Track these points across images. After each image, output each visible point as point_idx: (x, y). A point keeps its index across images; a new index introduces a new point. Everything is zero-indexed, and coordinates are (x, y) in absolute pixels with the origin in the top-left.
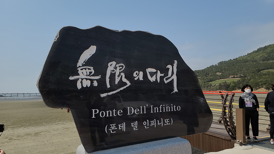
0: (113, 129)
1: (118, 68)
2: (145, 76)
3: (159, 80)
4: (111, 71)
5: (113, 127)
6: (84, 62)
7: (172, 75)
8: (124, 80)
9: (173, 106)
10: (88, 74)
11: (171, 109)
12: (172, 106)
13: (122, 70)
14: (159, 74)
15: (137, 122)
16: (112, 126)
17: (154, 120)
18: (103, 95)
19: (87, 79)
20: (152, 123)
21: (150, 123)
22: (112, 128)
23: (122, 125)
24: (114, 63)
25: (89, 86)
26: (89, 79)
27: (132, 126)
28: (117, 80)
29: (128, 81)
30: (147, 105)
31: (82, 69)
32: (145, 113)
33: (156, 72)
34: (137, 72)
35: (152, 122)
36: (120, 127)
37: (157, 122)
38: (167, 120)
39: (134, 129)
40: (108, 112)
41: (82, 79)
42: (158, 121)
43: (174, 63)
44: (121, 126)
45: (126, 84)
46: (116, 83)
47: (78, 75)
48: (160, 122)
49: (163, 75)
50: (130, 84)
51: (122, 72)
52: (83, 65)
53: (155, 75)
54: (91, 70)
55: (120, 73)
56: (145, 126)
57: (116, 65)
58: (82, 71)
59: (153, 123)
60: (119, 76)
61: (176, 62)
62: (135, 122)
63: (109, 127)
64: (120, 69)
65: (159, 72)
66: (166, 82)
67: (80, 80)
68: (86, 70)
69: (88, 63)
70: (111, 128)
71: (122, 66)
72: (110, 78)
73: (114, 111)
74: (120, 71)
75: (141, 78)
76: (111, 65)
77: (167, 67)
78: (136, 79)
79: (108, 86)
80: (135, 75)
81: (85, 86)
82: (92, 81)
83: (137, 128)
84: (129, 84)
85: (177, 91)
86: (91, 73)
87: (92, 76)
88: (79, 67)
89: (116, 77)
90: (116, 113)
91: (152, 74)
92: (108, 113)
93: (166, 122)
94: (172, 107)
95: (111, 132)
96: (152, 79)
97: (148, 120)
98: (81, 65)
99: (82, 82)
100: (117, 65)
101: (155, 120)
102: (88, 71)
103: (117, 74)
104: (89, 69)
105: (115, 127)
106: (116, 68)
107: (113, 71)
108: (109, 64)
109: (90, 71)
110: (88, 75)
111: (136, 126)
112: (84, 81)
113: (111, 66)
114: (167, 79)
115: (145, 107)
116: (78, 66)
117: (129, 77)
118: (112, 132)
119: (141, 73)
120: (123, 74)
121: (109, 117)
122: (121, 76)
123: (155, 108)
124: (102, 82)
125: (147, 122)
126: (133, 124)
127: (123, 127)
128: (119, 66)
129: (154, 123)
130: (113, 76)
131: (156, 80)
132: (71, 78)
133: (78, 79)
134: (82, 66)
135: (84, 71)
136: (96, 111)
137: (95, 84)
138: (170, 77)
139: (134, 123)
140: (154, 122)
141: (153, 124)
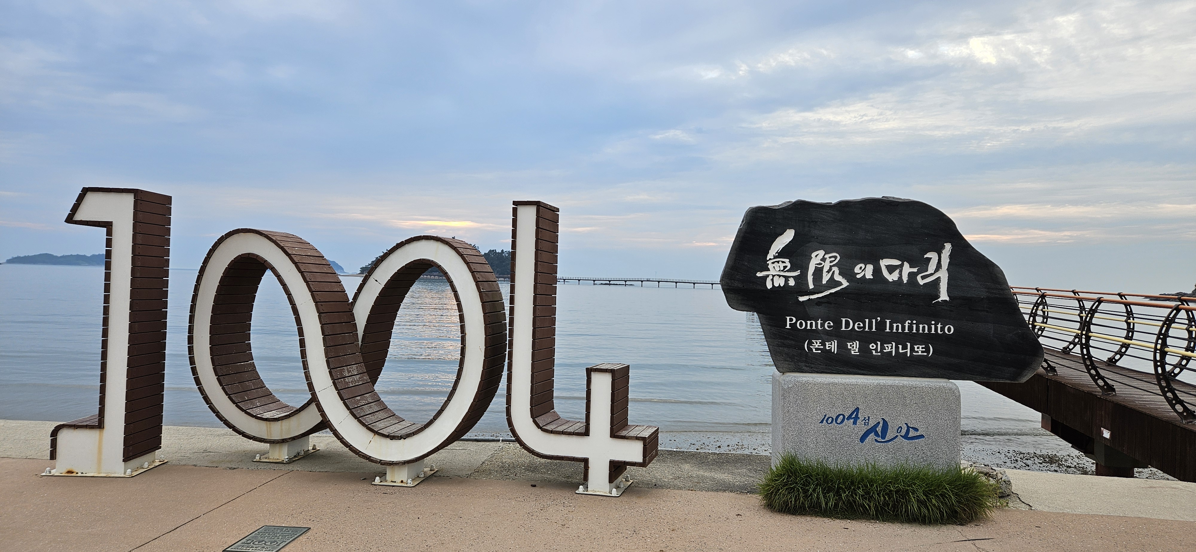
0: (817, 347)
1: (828, 260)
2: (877, 271)
3: (907, 279)
4: (817, 264)
5: (817, 344)
6: (777, 253)
7: (937, 270)
8: (838, 278)
9: (936, 325)
10: (782, 269)
11: (930, 329)
12: (933, 324)
13: (834, 263)
14: (907, 269)
15: (858, 342)
16: (815, 343)
17: (892, 344)
18: (802, 299)
19: (780, 276)
20: (888, 348)
21: (883, 348)
22: (815, 346)
23: (832, 343)
24: (821, 253)
25: (782, 285)
26: (783, 276)
27: (849, 347)
28: (826, 278)
29: (844, 279)
30: (879, 318)
31: (773, 263)
32: (874, 330)
33: (901, 266)
34: (863, 266)
35: (887, 346)
36: (827, 346)
37: (897, 348)
38: (921, 347)
39: (853, 353)
40: (809, 322)
41: (773, 276)
42: (900, 346)
43: (943, 247)
44: (830, 345)
45: (840, 284)
46: (824, 282)
47: (768, 270)
48: (905, 347)
49: (915, 270)
50: (848, 284)
51: (834, 266)
52: (775, 257)
53: (898, 271)
54: (785, 263)
55: (831, 267)
56: (874, 352)
57: (824, 255)
58: (774, 265)
59: (890, 348)
60: (828, 272)
61: (948, 247)
62: (855, 343)
63: (810, 343)
64: (831, 262)
65: (906, 265)
66: (921, 282)
67: (771, 277)
68: (778, 263)
69: (781, 254)
70: (813, 345)
71: (835, 257)
72: (814, 274)
73: (819, 322)
74: (832, 264)
75: (869, 275)
76: (816, 256)
77: (925, 256)
78: (858, 276)
79: (811, 286)
80: (857, 270)
81: (776, 285)
82: (787, 278)
83: (857, 351)
84: (845, 284)
85: (948, 299)
86: (785, 267)
87: (787, 271)
88: (770, 259)
89: (824, 274)
90: (822, 325)
91: (891, 269)
92: (809, 325)
93: (916, 350)
94: (933, 326)
95: (814, 351)
96: (892, 277)
97: (879, 343)
98: (772, 257)
99: (772, 280)
100: (827, 256)
101: (894, 344)
102: (782, 265)
103: (826, 269)
104: (783, 262)
105: (820, 345)
106: (823, 259)
107: (820, 264)
108: (813, 255)
109: (784, 265)
110: (782, 271)
111: (856, 348)
112: (776, 278)
113: (816, 258)
114: (923, 278)
115: (874, 321)
116: (768, 259)
117: (847, 272)
118: (816, 350)
119: (870, 268)
120: (836, 270)
121: (811, 330)
122: (831, 273)
123: (895, 325)
124: (801, 279)
125: (877, 345)
126: (851, 345)
127: (833, 346)
128: (830, 257)
129: (892, 348)
130: (818, 272)
131: (900, 278)
132: (759, 274)
133: (768, 276)
134: (774, 259)
135: (776, 264)
136: (791, 320)
137: (792, 283)
138: (932, 274)
139: (853, 344)
140: (892, 346)
141: (889, 350)
